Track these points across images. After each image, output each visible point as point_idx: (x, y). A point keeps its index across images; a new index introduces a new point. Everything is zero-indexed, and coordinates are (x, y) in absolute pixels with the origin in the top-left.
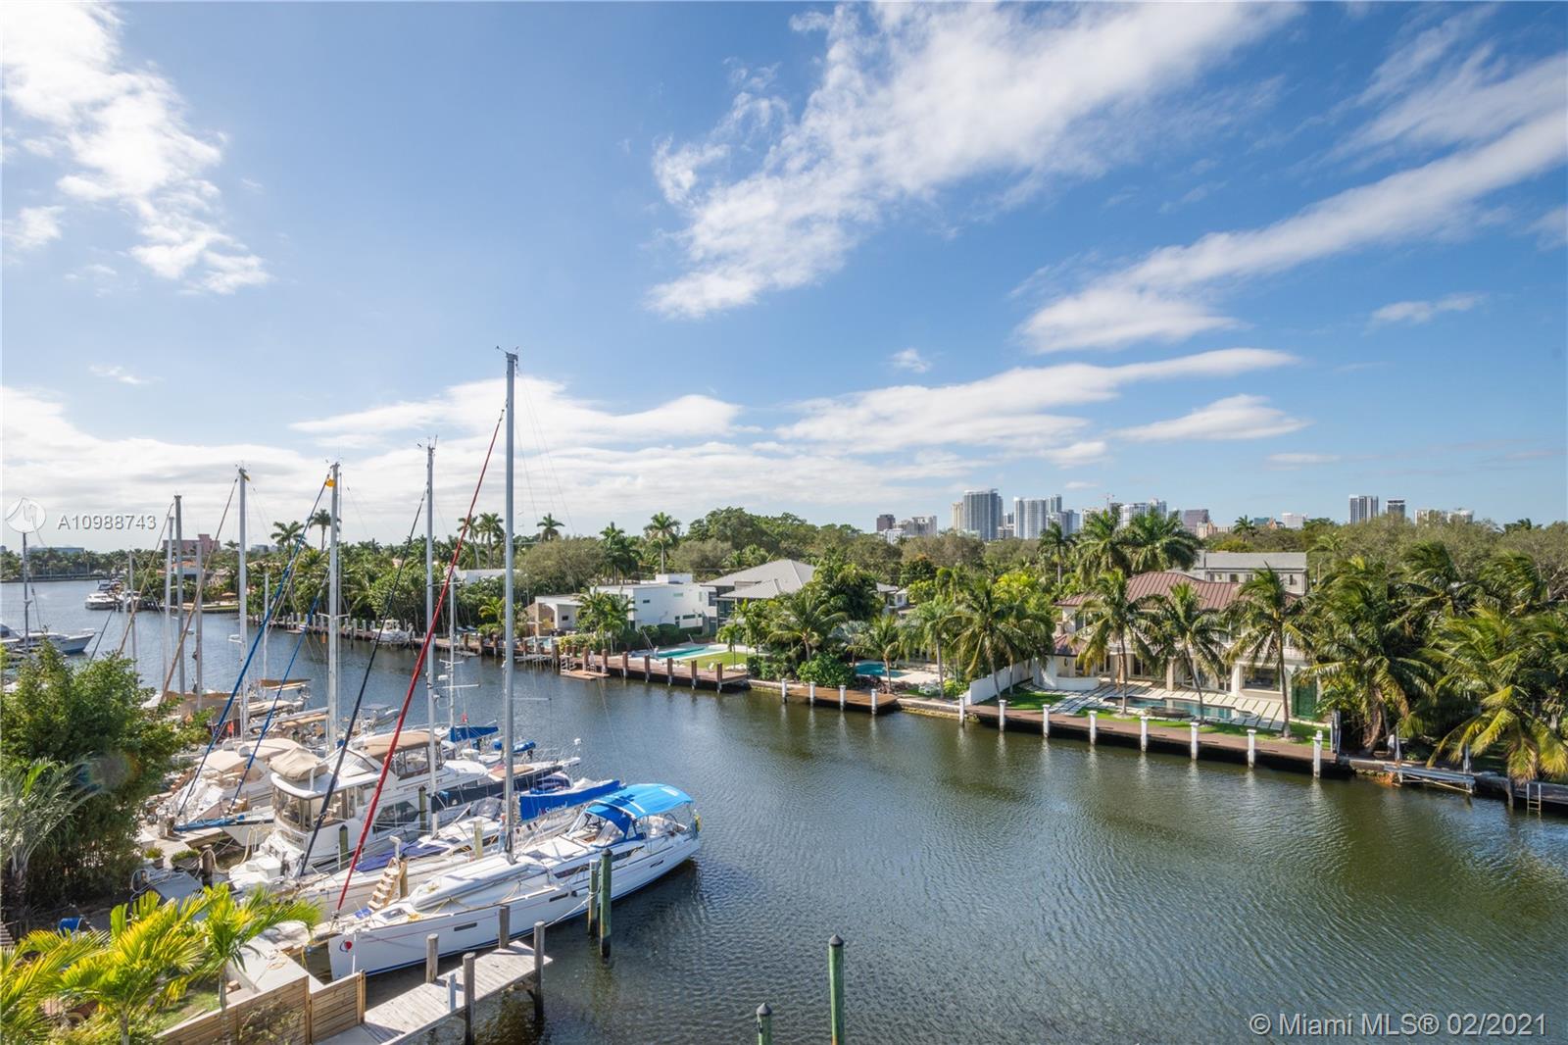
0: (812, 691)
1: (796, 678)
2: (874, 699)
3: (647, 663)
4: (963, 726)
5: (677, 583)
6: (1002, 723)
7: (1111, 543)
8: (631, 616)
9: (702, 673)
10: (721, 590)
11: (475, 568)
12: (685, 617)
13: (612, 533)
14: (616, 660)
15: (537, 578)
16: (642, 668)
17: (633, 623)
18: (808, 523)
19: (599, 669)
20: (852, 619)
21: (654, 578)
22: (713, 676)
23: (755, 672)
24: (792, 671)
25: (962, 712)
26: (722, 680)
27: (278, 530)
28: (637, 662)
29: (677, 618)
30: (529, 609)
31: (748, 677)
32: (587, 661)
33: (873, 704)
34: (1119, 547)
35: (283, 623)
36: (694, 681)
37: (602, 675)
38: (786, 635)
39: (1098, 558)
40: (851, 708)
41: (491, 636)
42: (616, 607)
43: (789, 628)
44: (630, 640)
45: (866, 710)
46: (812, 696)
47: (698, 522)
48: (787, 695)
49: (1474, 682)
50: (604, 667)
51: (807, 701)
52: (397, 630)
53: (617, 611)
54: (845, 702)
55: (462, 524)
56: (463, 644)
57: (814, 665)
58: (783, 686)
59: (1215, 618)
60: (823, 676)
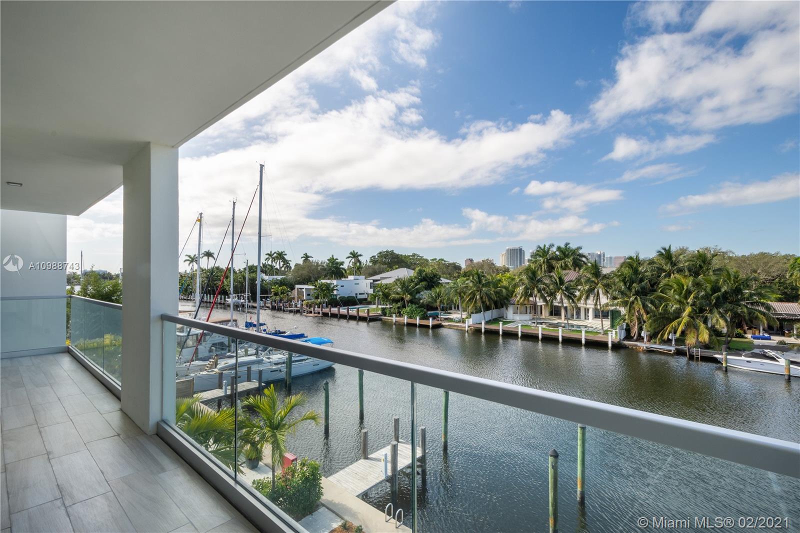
0: (405, 319)
1: (400, 315)
2: (431, 322)
3: (339, 311)
4: (468, 332)
5: (358, 279)
6: (483, 331)
7: (547, 259)
8: (335, 292)
9: (361, 314)
10: (374, 281)
11: (273, 275)
12: (360, 294)
13: (332, 261)
14: (326, 310)
15: (298, 279)
16: (337, 312)
17: (336, 295)
18: (424, 258)
19: (319, 313)
20: (426, 290)
21: (348, 278)
22: (366, 315)
23: (384, 314)
24: (399, 312)
25: (467, 327)
26: (369, 316)
27: (188, 258)
28: (335, 310)
29: (356, 294)
30: (293, 292)
31: (381, 316)
32: (314, 310)
33: (431, 325)
34: (550, 261)
35: (189, 298)
36: (358, 317)
37: (320, 315)
38: (397, 296)
39: (541, 266)
40: (421, 326)
41: (275, 301)
42: (328, 289)
43: (398, 294)
44: (334, 303)
45: (428, 327)
46: (405, 322)
47: (374, 257)
48: (396, 322)
49: (674, 306)
50: (321, 312)
51: (404, 325)
52: (236, 299)
53: (329, 290)
54: (419, 324)
55: (267, 256)
56: (263, 305)
57: (408, 309)
58: (394, 318)
59: (572, 284)
60: (412, 314)
